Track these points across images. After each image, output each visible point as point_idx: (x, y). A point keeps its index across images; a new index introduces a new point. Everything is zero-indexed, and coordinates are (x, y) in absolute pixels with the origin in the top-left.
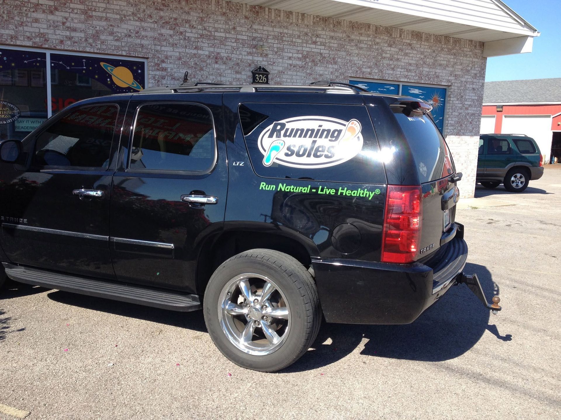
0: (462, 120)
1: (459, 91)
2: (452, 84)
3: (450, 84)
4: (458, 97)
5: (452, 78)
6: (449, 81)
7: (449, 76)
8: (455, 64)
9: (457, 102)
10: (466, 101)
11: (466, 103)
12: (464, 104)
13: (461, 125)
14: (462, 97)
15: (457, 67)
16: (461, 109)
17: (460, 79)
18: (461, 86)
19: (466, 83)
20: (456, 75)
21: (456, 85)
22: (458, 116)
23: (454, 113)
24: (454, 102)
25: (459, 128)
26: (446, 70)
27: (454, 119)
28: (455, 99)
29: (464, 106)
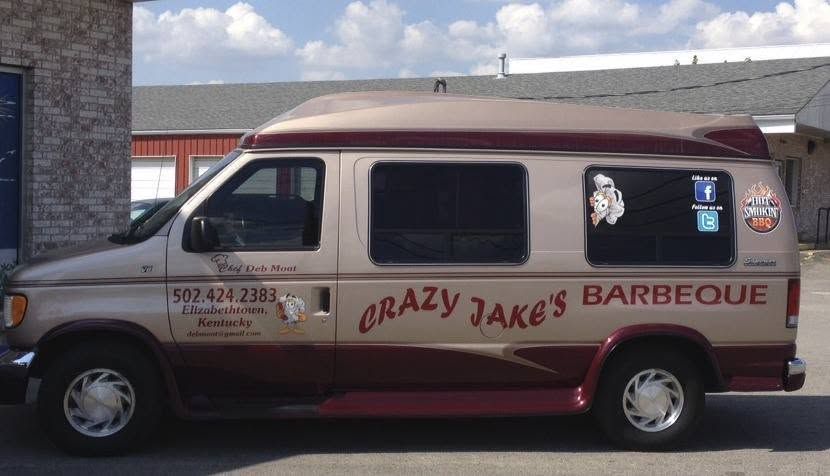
0: (74, 157)
1: (58, 82)
2: (34, 62)
3: (27, 63)
4: (58, 99)
5: (34, 49)
6: (22, 54)
7: (24, 42)
8: (40, 10)
9: (56, 111)
10: (83, 107)
11: (82, 114)
12: (78, 116)
13: (73, 172)
14: (69, 98)
15: (45, 19)
16: (69, 128)
17: (58, 51)
18: (63, 70)
19: (76, 63)
20: (43, 42)
21: (46, 65)
22: (60, 147)
23: (47, 140)
24: (46, 110)
25: (69, 179)
26: (13, 26)
27: (50, 156)
28: (48, 102)
29: (77, 122)
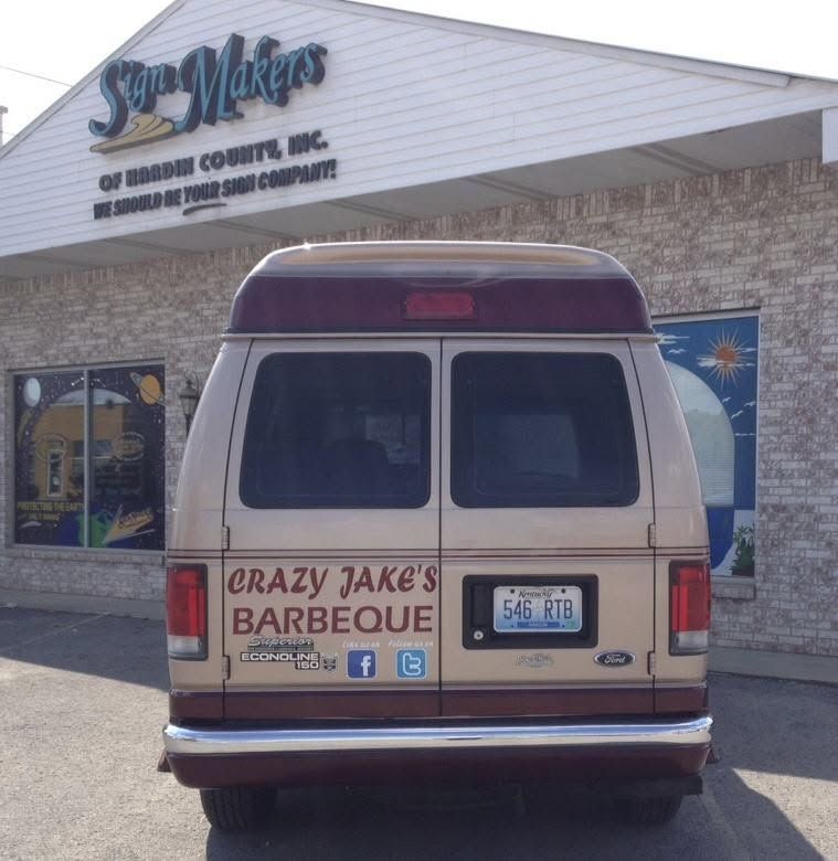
0: (813, 403)
1: (792, 318)
2: (760, 301)
3: (751, 302)
4: (790, 337)
5: (761, 286)
6: (745, 295)
7: (748, 280)
8: (768, 240)
9: (789, 351)
10: (826, 342)
11: (824, 349)
12: (819, 353)
13: (811, 421)
14: (806, 333)
15: (775, 248)
16: (807, 369)
17: (792, 280)
18: (798, 302)
19: (817, 289)
20: (772, 275)
21: (776, 300)
22: (794, 394)
23: (776, 387)
24: (775, 352)
25: (805, 430)
26: (734, 266)
27: (780, 404)
28: (778, 343)
29: (817, 361)
